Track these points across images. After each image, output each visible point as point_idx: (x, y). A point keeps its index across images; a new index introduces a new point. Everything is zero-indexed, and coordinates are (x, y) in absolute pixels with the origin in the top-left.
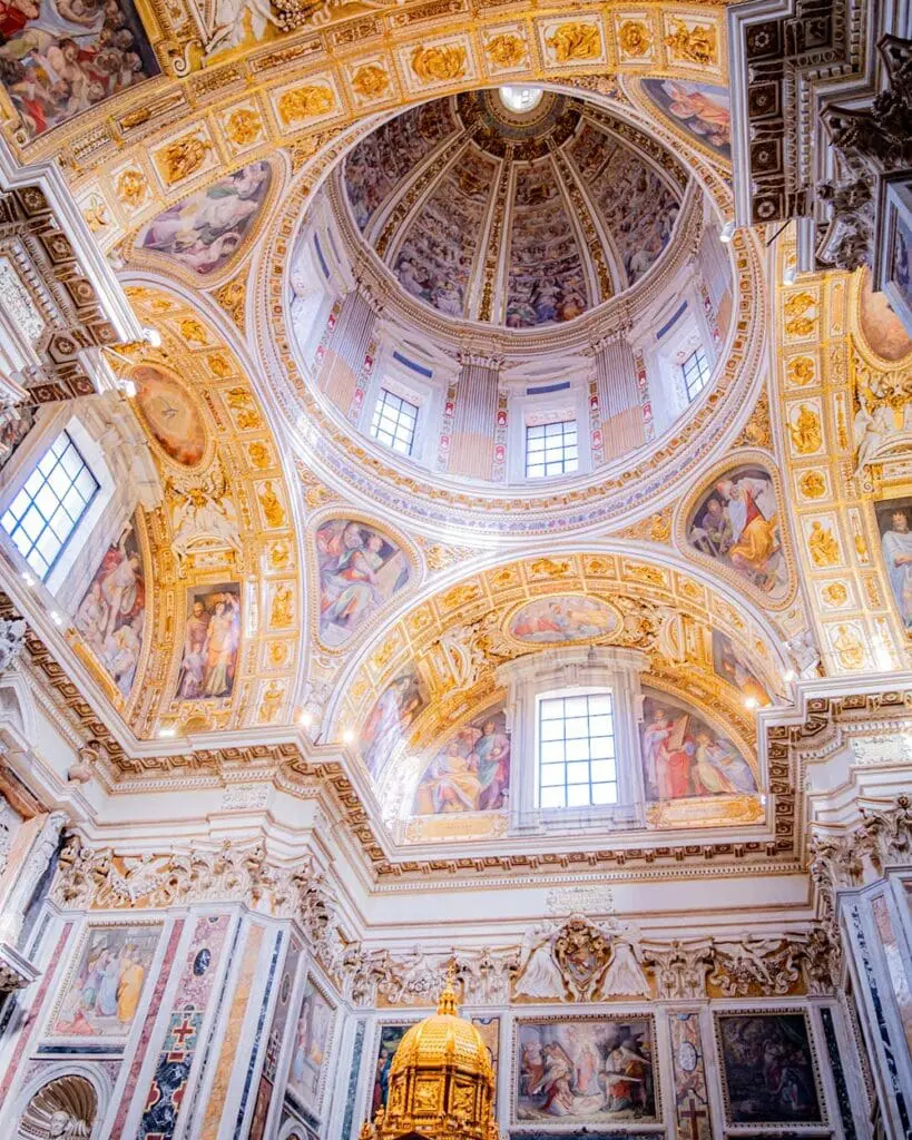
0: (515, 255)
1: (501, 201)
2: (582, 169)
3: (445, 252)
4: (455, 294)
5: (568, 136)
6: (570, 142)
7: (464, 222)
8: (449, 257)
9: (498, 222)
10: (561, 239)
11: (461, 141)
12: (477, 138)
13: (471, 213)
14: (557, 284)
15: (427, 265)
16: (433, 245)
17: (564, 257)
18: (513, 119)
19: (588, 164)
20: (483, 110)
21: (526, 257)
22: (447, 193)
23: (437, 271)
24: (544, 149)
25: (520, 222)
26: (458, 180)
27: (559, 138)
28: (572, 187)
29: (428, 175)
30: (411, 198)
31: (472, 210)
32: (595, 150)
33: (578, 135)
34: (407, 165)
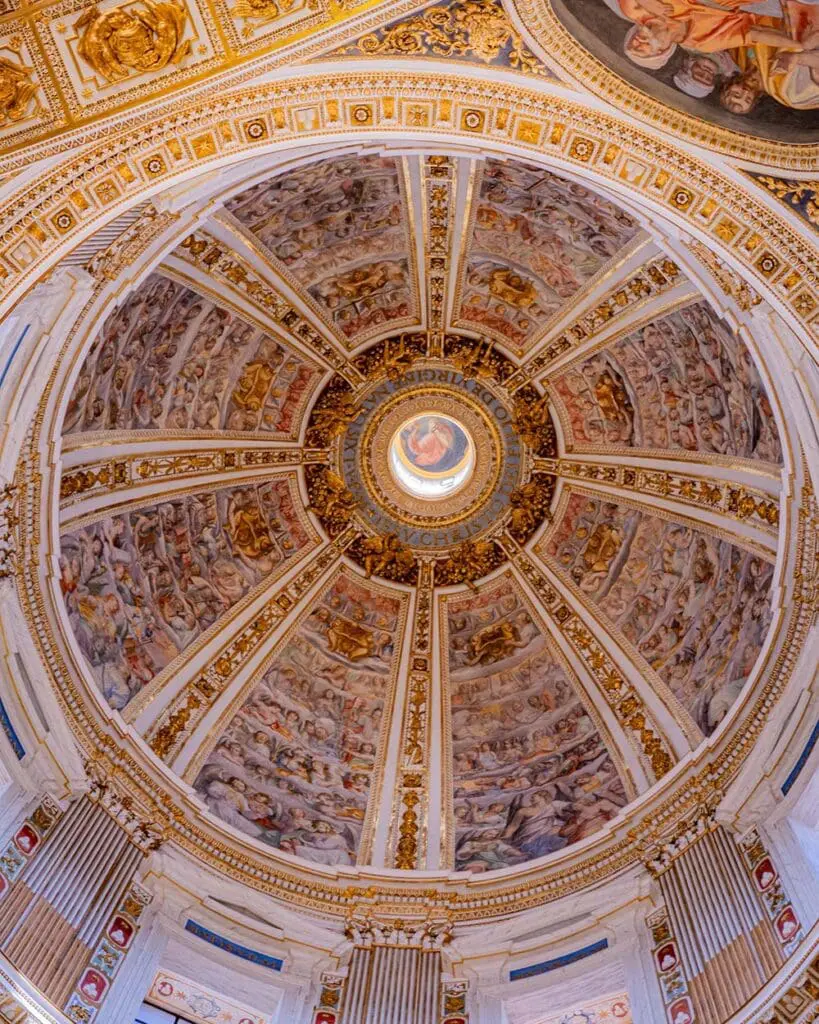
0: (464, 758)
1: (421, 665)
2: (578, 578)
3: (308, 766)
5: (539, 523)
6: (545, 534)
7: (346, 711)
8: (319, 776)
9: (417, 703)
10: (557, 714)
11: (322, 562)
12: (357, 552)
13: (361, 692)
15: (270, 789)
16: (279, 754)
17: (569, 745)
18: (424, 514)
19: (588, 567)
20: (363, 504)
21: (487, 758)
22: (303, 659)
24: (496, 556)
25: (464, 699)
26: (325, 634)
27: (521, 535)
28: (564, 614)
29: (260, 626)
30: (224, 666)
31: (362, 689)
32: (598, 537)
33: (559, 518)
34: (212, 608)
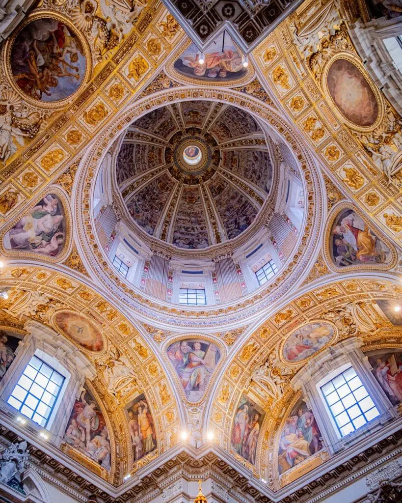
0: (223, 215)
1: (207, 199)
2: (231, 169)
3: (193, 229)
4: (204, 241)
5: (219, 161)
6: (221, 162)
7: (196, 215)
8: (196, 230)
9: (209, 207)
10: (237, 199)
11: (179, 186)
12: (185, 182)
13: (197, 210)
14: (244, 215)
15: (187, 237)
16: (186, 229)
17: (242, 204)
18: (195, 168)
19: (232, 166)
20: (182, 171)
21: (227, 213)
22: (183, 208)
23: (193, 237)
24: (213, 171)
25: (218, 203)
26: (186, 201)
27: (217, 164)
28: (231, 178)
29: (172, 205)
30: (169, 216)
31: (197, 209)
32: (232, 159)
33: (223, 158)
34: (162, 206)
